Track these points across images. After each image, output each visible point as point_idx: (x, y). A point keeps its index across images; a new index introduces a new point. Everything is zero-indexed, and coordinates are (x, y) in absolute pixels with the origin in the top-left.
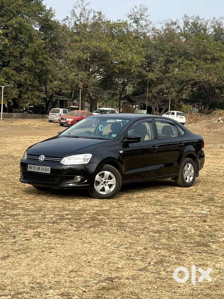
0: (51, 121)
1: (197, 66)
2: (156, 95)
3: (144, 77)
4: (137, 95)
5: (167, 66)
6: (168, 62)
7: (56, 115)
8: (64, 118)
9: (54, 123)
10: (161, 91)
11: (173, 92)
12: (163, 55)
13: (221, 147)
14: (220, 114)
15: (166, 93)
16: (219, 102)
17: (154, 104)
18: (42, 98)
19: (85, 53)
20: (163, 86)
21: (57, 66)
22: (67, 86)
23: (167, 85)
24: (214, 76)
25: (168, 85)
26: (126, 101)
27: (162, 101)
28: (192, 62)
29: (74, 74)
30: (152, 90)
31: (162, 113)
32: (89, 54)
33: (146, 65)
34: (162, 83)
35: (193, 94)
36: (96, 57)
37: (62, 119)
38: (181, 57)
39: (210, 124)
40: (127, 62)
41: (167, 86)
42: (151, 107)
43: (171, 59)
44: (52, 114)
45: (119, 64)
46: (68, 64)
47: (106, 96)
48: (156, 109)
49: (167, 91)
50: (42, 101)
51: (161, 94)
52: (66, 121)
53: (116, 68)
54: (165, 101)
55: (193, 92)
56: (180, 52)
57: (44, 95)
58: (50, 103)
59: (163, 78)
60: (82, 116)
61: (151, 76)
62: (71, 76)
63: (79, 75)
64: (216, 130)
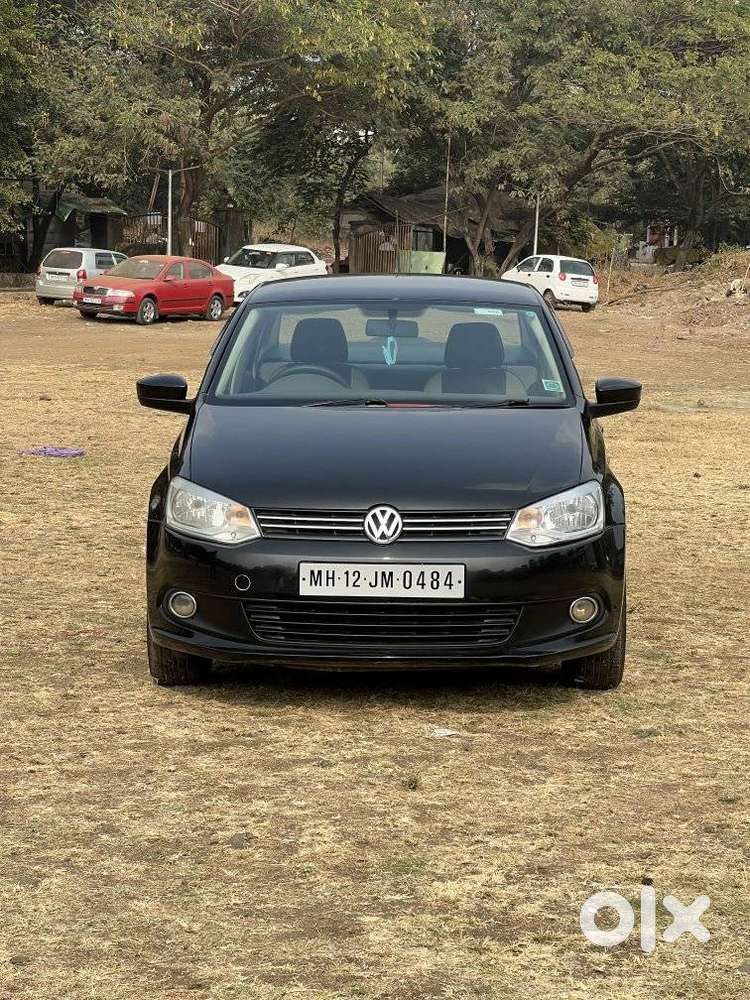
0: (47, 301)
1: (644, 73)
2: (482, 190)
3: (432, 120)
4: (409, 191)
5: (525, 73)
6: (528, 56)
7: (68, 274)
8: (96, 288)
9: (59, 306)
10: (502, 174)
11: (548, 177)
12: (507, 31)
13: (700, 404)
14: (735, 267)
15: (520, 183)
16: (736, 219)
17: (475, 226)
18: (13, 206)
19: (183, 23)
20: (509, 156)
21: (71, 77)
22: (113, 157)
23: (525, 149)
24: (712, 115)
25: (530, 149)
26: (362, 218)
27: (508, 217)
28: (623, 59)
29: (139, 106)
30: (466, 172)
31: (506, 262)
32: (201, 28)
33: (436, 70)
34: (507, 144)
35: (638, 186)
36: (230, 40)
37: (89, 290)
38: (578, 35)
39: (694, 307)
40: (356, 58)
41: (525, 156)
42: (464, 240)
43: (537, 45)
44: (49, 273)
45: (323, 67)
46: (117, 65)
47: (290, 198)
48: (482, 249)
49: (524, 176)
50: (15, 219)
51: (501, 187)
52: (103, 299)
53: (312, 83)
54: (520, 217)
55: (637, 181)
56: (576, 17)
57: (22, 193)
58: (51, 227)
59: (509, 123)
60: (168, 279)
61: (460, 114)
62: (130, 116)
63: (160, 113)
64: (714, 331)
